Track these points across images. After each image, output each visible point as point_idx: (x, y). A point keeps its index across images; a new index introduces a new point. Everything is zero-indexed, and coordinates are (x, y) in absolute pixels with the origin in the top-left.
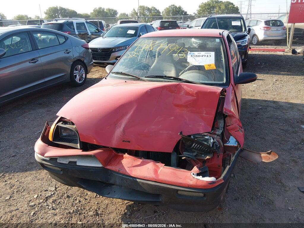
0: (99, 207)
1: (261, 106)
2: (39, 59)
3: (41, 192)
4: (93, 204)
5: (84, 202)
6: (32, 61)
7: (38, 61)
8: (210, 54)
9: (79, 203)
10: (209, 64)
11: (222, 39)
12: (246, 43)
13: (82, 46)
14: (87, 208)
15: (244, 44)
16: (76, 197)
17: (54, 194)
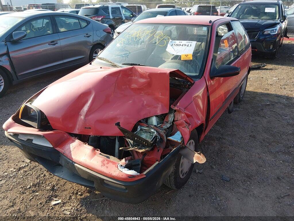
0: (58, 183)
1: (270, 101)
2: (59, 41)
3: (19, 162)
4: (54, 180)
5: (47, 176)
6: (52, 44)
7: (57, 43)
8: (191, 44)
9: (43, 177)
10: (186, 54)
11: (209, 28)
12: (275, 32)
13: (104, 31)
14: (48, 183)
15: (273, 33)
16: (43, 171)
17: (27, 166)
